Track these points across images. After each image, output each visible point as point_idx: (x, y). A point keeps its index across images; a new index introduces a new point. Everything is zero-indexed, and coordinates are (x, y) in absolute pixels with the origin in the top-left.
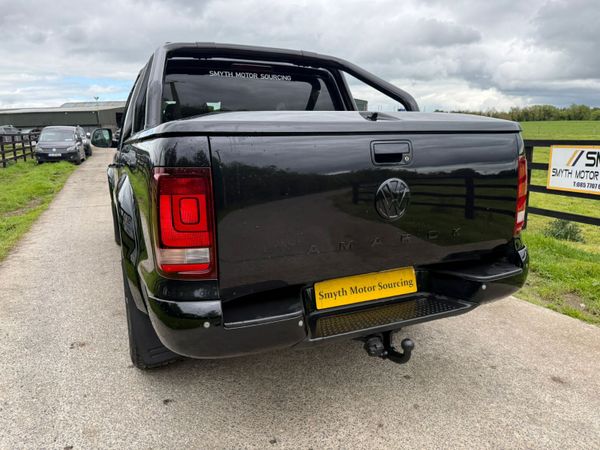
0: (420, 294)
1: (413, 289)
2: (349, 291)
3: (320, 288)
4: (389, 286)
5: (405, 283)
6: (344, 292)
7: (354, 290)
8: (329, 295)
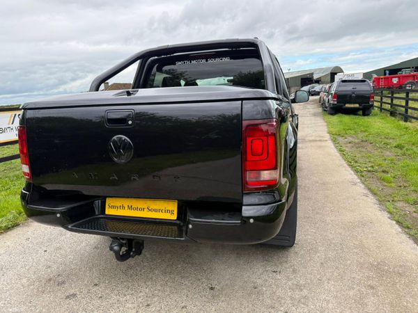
0: (178, 222)
1: (174, 217)
2: (126, 208)
3: (109, 202)
4: (156, 211)
5: (168, 211)
6: (124, 208)
7: (130, 208)
8: (113, 207)
